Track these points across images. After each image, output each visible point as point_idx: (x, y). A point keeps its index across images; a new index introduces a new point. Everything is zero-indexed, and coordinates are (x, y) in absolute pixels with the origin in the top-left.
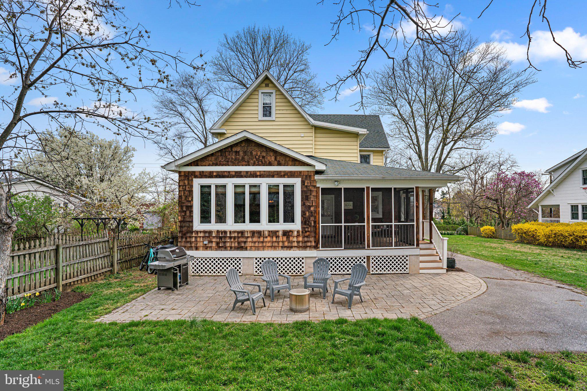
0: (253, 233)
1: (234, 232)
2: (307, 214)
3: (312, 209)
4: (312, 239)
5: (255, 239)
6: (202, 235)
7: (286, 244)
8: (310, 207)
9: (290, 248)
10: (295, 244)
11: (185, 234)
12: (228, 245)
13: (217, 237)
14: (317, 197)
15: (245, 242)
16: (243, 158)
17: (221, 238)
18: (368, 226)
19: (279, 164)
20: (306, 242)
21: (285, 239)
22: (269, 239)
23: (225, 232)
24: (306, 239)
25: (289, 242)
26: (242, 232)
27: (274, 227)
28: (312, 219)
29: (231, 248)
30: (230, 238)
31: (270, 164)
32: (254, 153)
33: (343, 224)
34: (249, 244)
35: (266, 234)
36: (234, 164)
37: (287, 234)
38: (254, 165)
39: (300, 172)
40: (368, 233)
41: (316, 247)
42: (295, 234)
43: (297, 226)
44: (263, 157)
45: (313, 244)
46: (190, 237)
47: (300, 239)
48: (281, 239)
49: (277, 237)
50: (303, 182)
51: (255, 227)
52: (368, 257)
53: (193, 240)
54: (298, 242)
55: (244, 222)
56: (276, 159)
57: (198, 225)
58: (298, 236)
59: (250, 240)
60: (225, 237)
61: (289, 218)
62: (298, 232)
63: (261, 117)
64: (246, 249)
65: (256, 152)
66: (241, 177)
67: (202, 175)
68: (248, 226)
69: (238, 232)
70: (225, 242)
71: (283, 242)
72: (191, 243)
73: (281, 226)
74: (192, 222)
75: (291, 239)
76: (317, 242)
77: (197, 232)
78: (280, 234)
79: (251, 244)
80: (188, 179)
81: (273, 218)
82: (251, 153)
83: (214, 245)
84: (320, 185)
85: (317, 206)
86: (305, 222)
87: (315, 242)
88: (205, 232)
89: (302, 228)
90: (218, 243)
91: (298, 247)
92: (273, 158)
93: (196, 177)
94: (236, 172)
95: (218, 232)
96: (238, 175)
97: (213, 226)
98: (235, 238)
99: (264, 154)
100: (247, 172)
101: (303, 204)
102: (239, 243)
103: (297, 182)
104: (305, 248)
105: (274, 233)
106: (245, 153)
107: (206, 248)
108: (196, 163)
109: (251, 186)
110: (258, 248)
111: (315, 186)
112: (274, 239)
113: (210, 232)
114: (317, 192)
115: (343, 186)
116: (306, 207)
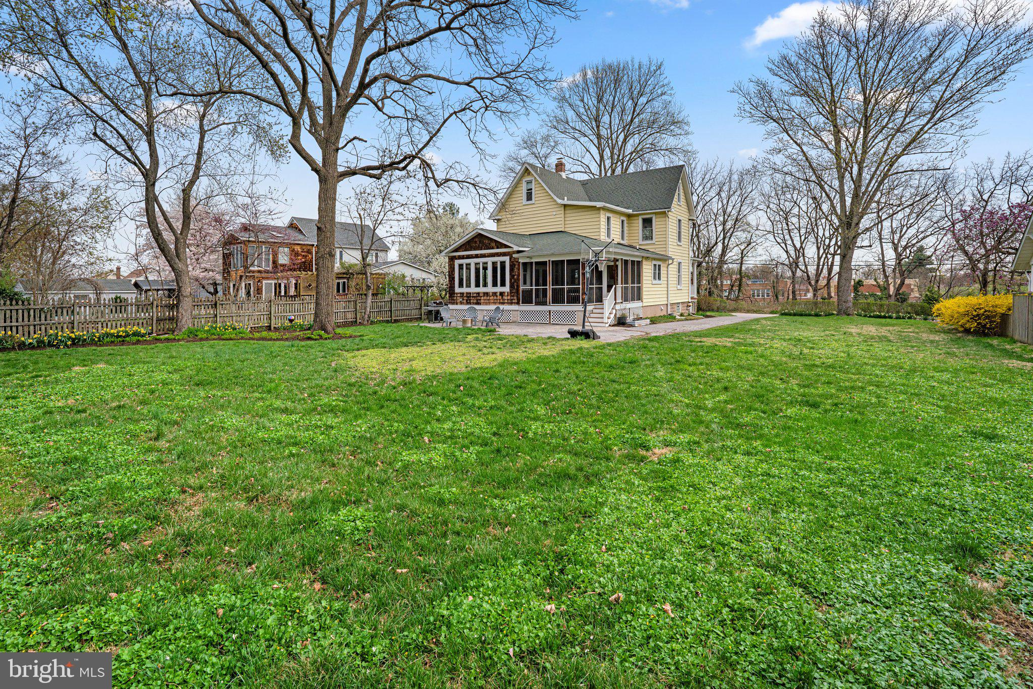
0: (484, 293)
1: (475, 293)
2: (513, 281)
3: (516, 277)
4: (516, 298)
5: (485, 298)
6: (459, 295)
7: (502, 301)
8: (514, 276)
9: (504, 303)
10: (506, 301)
11: (452, 295)
12: (472, 301)
13: (466, 296)
14: (519, 269)
15: (480, 300)
16: (479, 246)
17: (468, 297)
18: (550, 288)
19: (495, 248)
20: (512, 300)
21: (501, 297)
22: (492, 297)
23: (471, 293)
24: (512, 298)
25: (503, 299)
26: (478, 293)
27: (495, 289)
28: (516, 284)
29: (473, 303)
30: (473, 297)
32: (484, 242)
33: (534, 287)
35: (491, 294)
36: (475, 249)
37: (502, 294)
38: (485, 250)
39: (509, 252)
40: (550, 294)
41: (518, 303)
42: (506, 294)
43: (507, 289)
44: (489, 244)
45: (516, 301)
46: (454, 297)
47: (509, 298)
48: (499, 298)
49: (497, 296)
50: (511, 259)
51: (485, 290)
52: (550, 311)
53: (456, 298)
54: (508, 300)
55: (480, 287)
56: (495, 245)
57: (457, 290)
58: (508, 296)
59: (483, 298)
60: (471, 296)
61: (503, 284)
62: (508, 293)
63: (525, 202)
64: (481, 304)
67: (459, 258)
68: (481, 289)
70: (470, 300)
72: (454, 300)
73: (499, 289)
74: (454, 287)
75: (504, 297)
76: (518, 299)
77: (456, 294)
78: (498, 294)
79: (483, 301)
80: (452, 261)
81: (495, 284)
82: (482, 242)
83: (465, 301)
84: (521, 261)
85: (519, 275)
86: (512, 286)
88: (460, 293)
89: (510, 290)
90: (467, 301)
91: (508, 303)
92: (492, 245)
93: (456, 259)
95: (467, 293)
96: (477, 256)
97: (465, 290)
98: (475, 297)
100: (481, 254)
101: (510, 274)
102: (477, 300)
103: (507, 259)
104: (511, 303)
105: (495, 294)
106: (479, 242)
107: (461, 303)
108: (456, 250)
109: (483, 264)
110: (486, 304)
111: (518, 262)
112: (495, 298)
113: (463, 293)
114: (519, 265)
115: (534, 260)
116: (512, 276)
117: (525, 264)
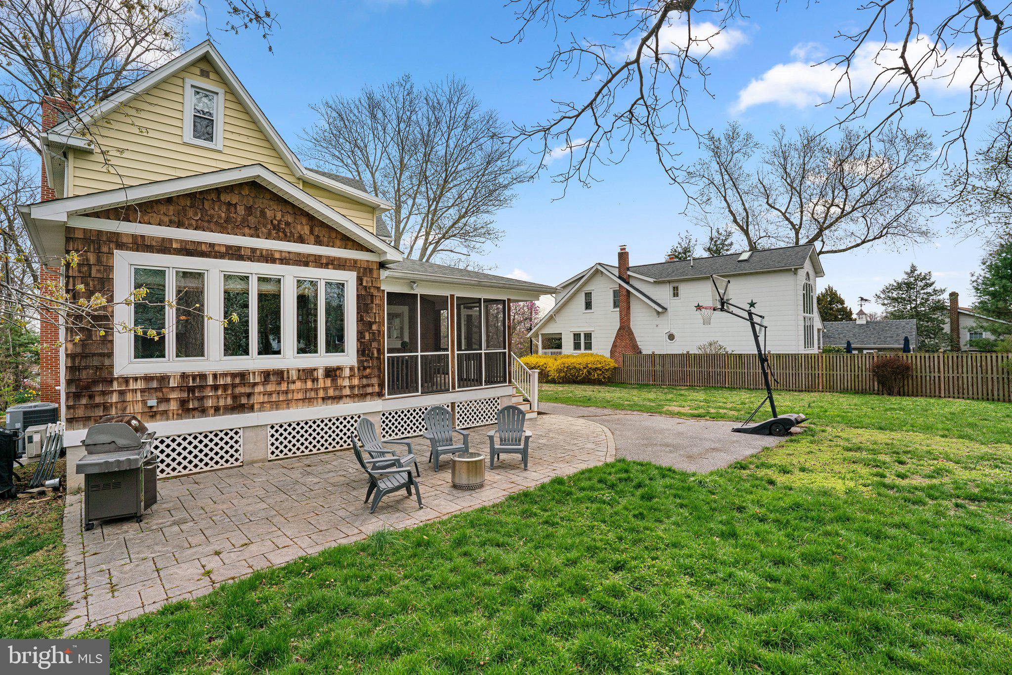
0: (267, 375)
1: (224, 375)
2: (367, 337)
3: (374, 327)
4: (375, 381)
5: (270, 388)
6: (140, 385)
7: (331, 393)
8: (370, 324)
9: (338, 398)
10: (347, 392)
11: (88, 387)
12: (209, 403)
13: (180, 388)
14: (381, 306)
15: (249, 395)
16: (244, 220)
17: (191, 390)
18: (452, 354)
19: (318, 242)
20: (364, 386)
21: (328, 382)
22: (299, 385)
23: (203, 376)
24: (365, 381)
25: (337, 388)
26: (242, 375)
27: (308, 361)
28: (375, 345)
29: (217, 409)
30: (215, 387)
31: (301, 240)
32: (269, 214)
33: (419, 354)
34: (257, 399)
35: (294, 375)
36: (223, 229)
37: (332, 373)
38: (268, 237)
39: (355, 261)
41: (380, 395)
42: (347, 372)
43: (348, 358)
44: (288, 224)
45: (377, 389)
46: (104, 393)
47: (356, 382)
48: (321, 384)
49: (315, 380)
50: (360, 280)
51: (270, 362)
52: (453, 404)
53: (115, 398)
54: (352, 387)
55: (246, 352)
56: (312, 232)
57: (127, 364)
58: (351, 377)
59: (259, 389)
60: (202, 388)
61: (336, 343)
62: (352, 369)
63: (188, 135)
64: (251, 408)
65: (274, 213)
66: (241, 258)
67: (141, 244)
68: (255, 362)
69: (234, 375)
70: (201, 399)
71: (325, 389)
72: (106, 407)
73: (321, 360)
74: (110, 355)
75: (340, 382)
76: (381, 385)
77: (126, 380)
78: (320, 373)
79: (261, 399)
80: (98, 252)
81: (306, 345)
82: (263, 213)
83: (173, 406)
84: (387, 288)
85: (381, 324)
86: (363, 350)
87: (379, 385)
88: (148, 378)
89: (359, 362)
90: (183, 403)
91: (352, 396)
92: (307, 230)
93: (121, 246)
94: (228, 247)
95: (184, 376)
96: (235, 253)
97: (174, 364)
98: (225, 387)
99: (290, 219)
100: (254, 250)
101: (360, 319)
102: (235, 397)
103: (349, 278)
104: (363, 396)
105: (308, 374)
106: (249, 209)
107: (151, 415)
108: (121, 212)
109: (262, 280)
110: (276, 405)
111: (378, 288)
112: (309, 384)
113: (163, 379)
114: (382, 299)
115: (419, 291)
116: (364, 325)
117: (394, 298)
